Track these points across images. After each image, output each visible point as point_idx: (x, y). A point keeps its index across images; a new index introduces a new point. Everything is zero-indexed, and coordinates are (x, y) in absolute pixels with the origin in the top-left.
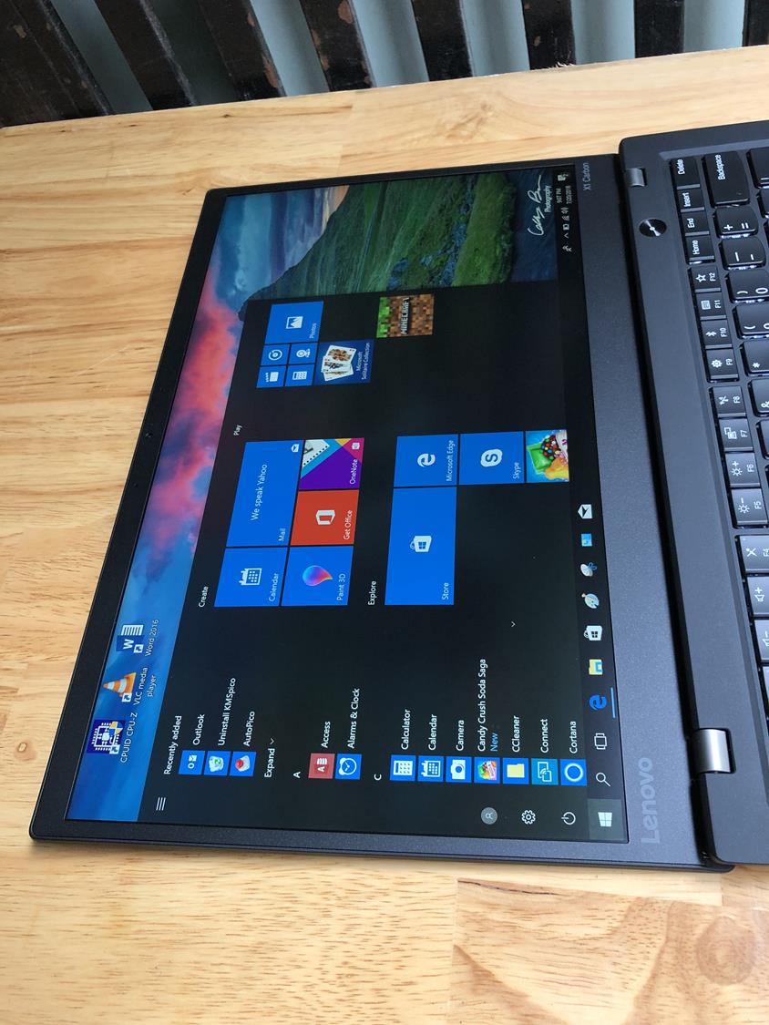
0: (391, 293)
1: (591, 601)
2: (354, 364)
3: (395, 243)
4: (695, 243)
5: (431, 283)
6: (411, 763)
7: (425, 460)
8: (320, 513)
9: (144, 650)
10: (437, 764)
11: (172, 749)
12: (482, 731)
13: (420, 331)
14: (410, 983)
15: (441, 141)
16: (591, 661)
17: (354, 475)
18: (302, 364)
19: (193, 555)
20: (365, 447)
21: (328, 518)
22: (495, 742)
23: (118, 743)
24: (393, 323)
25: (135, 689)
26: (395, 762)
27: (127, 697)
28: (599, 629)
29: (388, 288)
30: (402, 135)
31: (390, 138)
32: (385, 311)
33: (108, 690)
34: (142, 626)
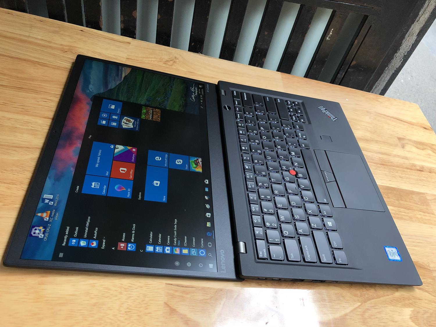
0: (146, 106)
1: (208, 206)
2: (133, 124)
3: (148, 91)
4: (238, 115)
5: (160, 106)
6: (153, 247)
7: (158, 158)
8: (121, 169)
9: (54, 204)
10: (161, 248)
11: (66, 237)
12: (175, 239)
13: (156, 120)
14: (150, 313)
15: (161, 64)
16: (208, 223)
17: (133, 159)
18: (114, 120)
19: (73, 175)
20: (137, 151)
21: (124, 171)
22: (179, 243)
23: (43, 234)
24: (147, 115)
25: (50, 216)
26: (147, 247)
27: (47, 219)
28: (210, 214)
29: (145, 104)
30: (148, 58)
31: (144, 57)
32: (144, 111)
33: (38, 216)
34: (52, 196)
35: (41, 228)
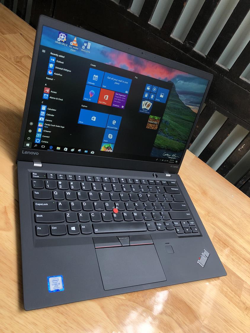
1: (72, 150)
2: (145, 109)
3: (175, 123)
5: (160, 130)
7: (114, 122)
9: (83, 49)
10: (43, 115)
11: (57, 55)
13: (148, 125)
17: (115, 105)
18: (149, 96)
19: (105, 63)
20: (122, 109)
21: (106, 98)
22: (46, 127)
23: (60, 41)
26: (45, 106)
27: (71, 43)
28: (66, 150)
29: (163, 119)
32: (156, 118)
33: (74, 38)
34: (89, 48)
35: (65, 40)
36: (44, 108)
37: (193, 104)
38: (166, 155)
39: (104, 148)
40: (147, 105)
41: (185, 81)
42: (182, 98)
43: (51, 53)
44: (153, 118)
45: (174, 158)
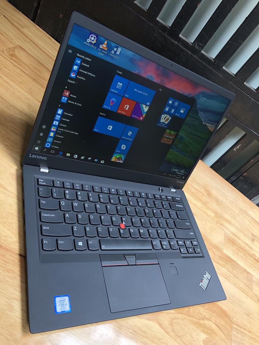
1: (83, 158)
2: (163, 123)
5: (174, 145)
7: (130, 133)
9: (112, 54)
10: (58, 119)
11: (83, 57)
12: (63, 130)
13: (163, 139)
16: (70, 154)
17: (134, 116)
18: (170, 110)
20: (140, 121)
21: (126, 108)
22: (59, 132)
23: (90, 42)
26: (62, 110)
27: (101, 47)
28: (76, 157)
29: (178, 135)
32: (173, 133)
33: (105, 41)
34: (118, 54)
35: (95, 42)
36: (60, 112)
37: (211, 122)
38: (174, 170)
39: (115, 158)
40: (165, 119)
41: (208, 98)
42: (201, 115)
43: (78, 54)
44: (169, 133)
45: (181, 174)
